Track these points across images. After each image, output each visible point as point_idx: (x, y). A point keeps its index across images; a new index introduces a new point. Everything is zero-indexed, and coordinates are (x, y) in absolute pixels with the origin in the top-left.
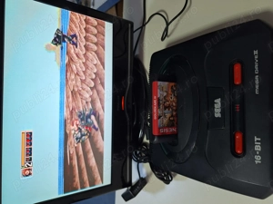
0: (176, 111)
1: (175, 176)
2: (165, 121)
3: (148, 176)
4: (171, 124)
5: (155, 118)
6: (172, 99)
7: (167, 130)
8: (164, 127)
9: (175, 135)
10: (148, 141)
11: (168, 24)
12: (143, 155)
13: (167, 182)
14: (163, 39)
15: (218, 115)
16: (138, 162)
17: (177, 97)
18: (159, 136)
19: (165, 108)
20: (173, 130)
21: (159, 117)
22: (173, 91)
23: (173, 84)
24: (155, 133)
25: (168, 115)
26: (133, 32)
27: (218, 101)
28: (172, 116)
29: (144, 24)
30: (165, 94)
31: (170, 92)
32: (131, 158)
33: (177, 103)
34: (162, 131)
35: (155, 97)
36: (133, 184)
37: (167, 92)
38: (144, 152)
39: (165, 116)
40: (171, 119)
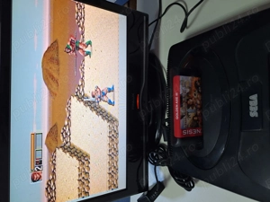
0: (201, 109)
1: (197, 182)
2: (189, 121)
3: (166, 180)
4: (195, 125)
5: (177, 118)
6: (196, 97)
7: (190, 132)
8: (187, 128)
9: (199, 138)
10: (166, 143)
11: (187, 14)
12: (161, 157)
13: (189, 188)
14: (182, 30)
15: (254, 113)
16: (155, 165)
17: (201, 93)
18: (183, 139)
19: (189, 106)
20: (197, 131)
21: (182, 117)
22: (197, 87)
23: (197, 79)
24: (177, 135)
25: (192, 115)
26: (148, 25)
27: (254, 98)
28: (196, 115)
29: (160, 16)
30: (188, 90)
31: (194, 88)
32: (147, 161)
33: (201, 100)
34: (185, 133)
35: (177, 94)
36: (150, 189)
37: (190, 88)
38: (160, 154)
39: (188, 116)
40: (196, 118)
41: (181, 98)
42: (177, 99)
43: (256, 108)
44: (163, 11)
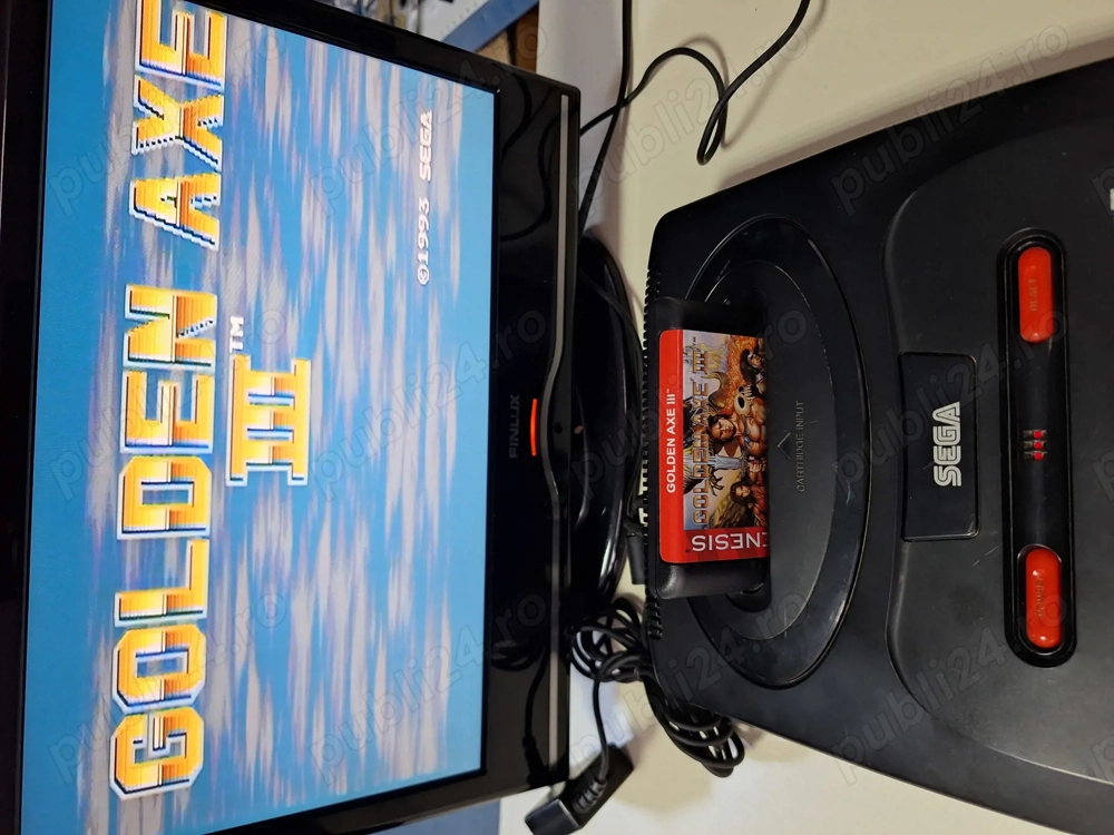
0: (761, 456)
1: (753, 739)
3: (640, 738)
7: (721, 543)
9: (756, 567)
10: (639, 591)
11: (725, 92)
12: (619, 647)
13: (723, 767)
14: (704, 155)
16: (598, 676)
17: (762, 398)
18: (691, 569)
19: (716, 444)
20: (749, 540)
22: (748, 373)
23: (748, 342)
24: (671, 551)
26: (576, 132)
29: (624, 101)
32: (566, 662)
34: (699, 545)
35: (671, 399)
36: (575, 772)
38: (620, 633)
39: (715, 481)
40: (742, 492)
42: (671, 418)
43: (956, 455)
44: (637, 77)
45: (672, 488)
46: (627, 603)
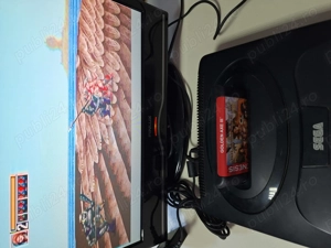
2: (235, 154)
3: (189, 225)
6: (242, 122)
7: (236, 168)
8: (233, 164)
9: (246, 175)
15: (318, 144)
18: (228, 178)
19: (235, 135)
20: (244, 166)
21: (227, 150)
22: (243, 111)
23: (243, 100)
24: (222, 173)
25: (238, 146)
26: (167, 26)
27: (319, 127)
28: (242, 147)
29: (182, 17)
30: (234, 115)
31: (240, 113)
32: (166, 203)
33: (248, 128)
34: (231, 170)
35: (222, 120)
37: (236, 112)
39: (235, 148)
40: (242, 151)
41: (227, 125)
42: (222, 127)
43: (322, 140)
45: (222, 151)
46: (185, 182)
